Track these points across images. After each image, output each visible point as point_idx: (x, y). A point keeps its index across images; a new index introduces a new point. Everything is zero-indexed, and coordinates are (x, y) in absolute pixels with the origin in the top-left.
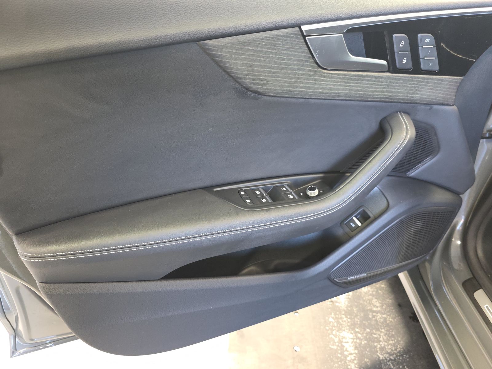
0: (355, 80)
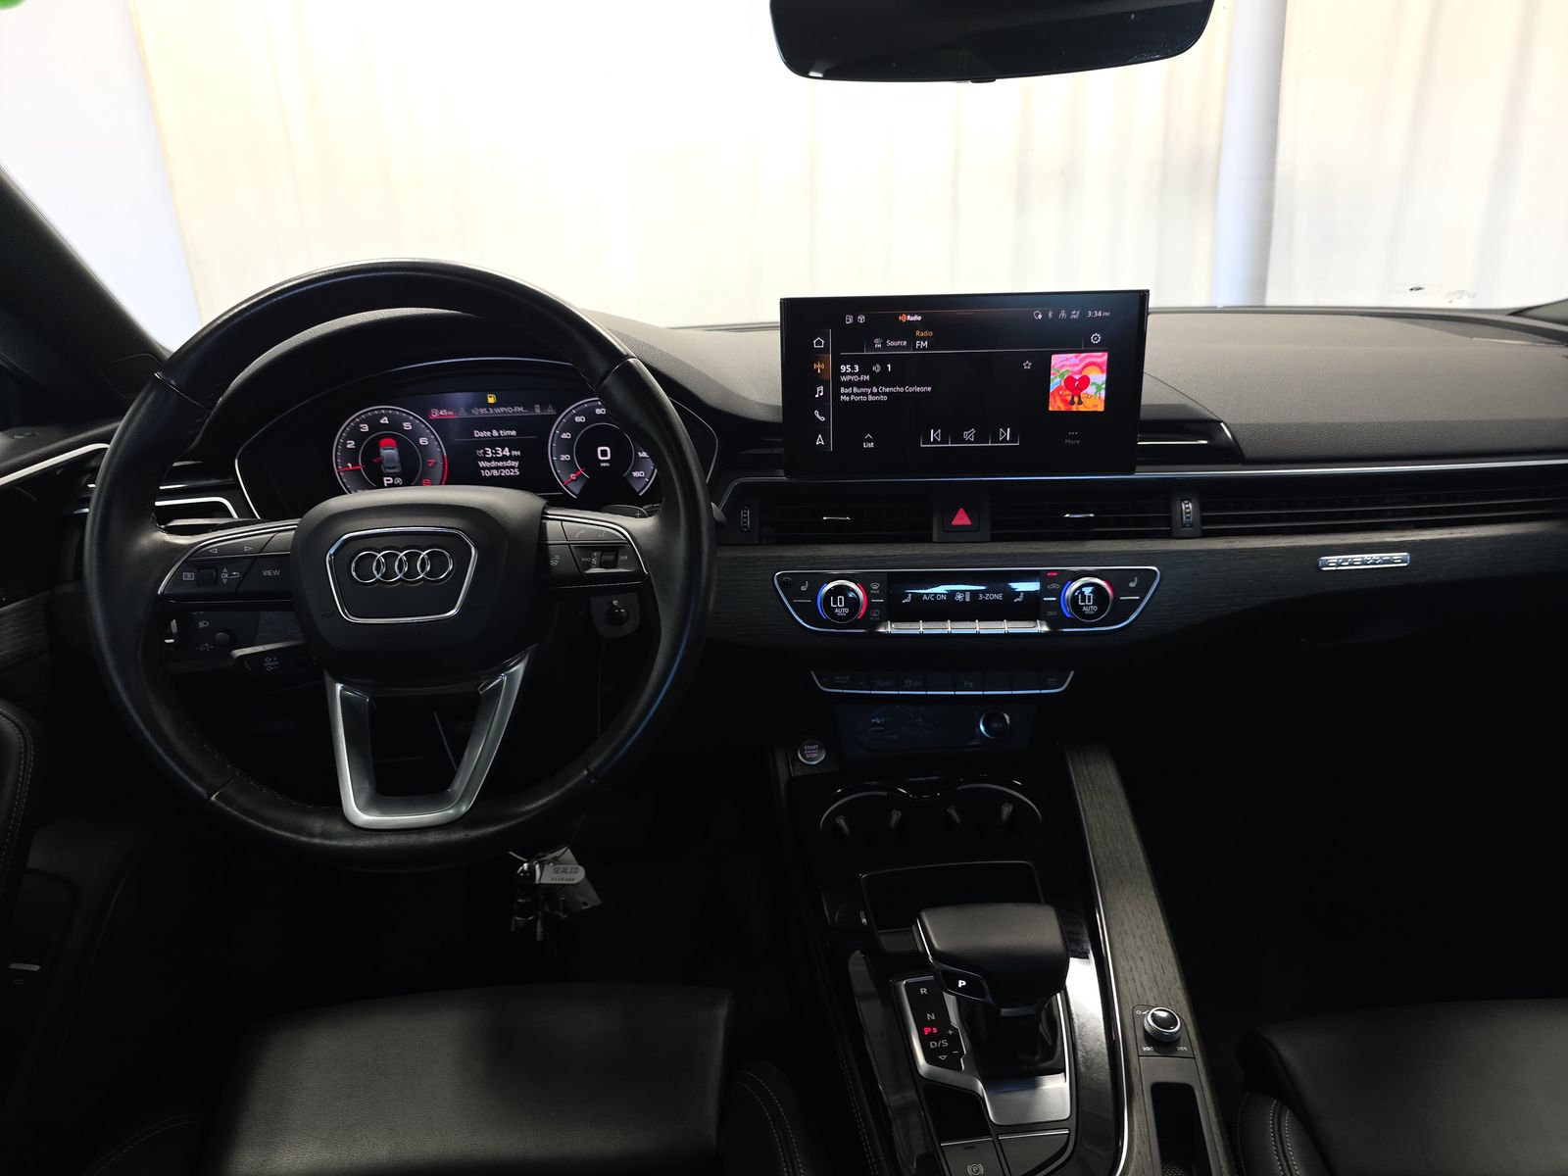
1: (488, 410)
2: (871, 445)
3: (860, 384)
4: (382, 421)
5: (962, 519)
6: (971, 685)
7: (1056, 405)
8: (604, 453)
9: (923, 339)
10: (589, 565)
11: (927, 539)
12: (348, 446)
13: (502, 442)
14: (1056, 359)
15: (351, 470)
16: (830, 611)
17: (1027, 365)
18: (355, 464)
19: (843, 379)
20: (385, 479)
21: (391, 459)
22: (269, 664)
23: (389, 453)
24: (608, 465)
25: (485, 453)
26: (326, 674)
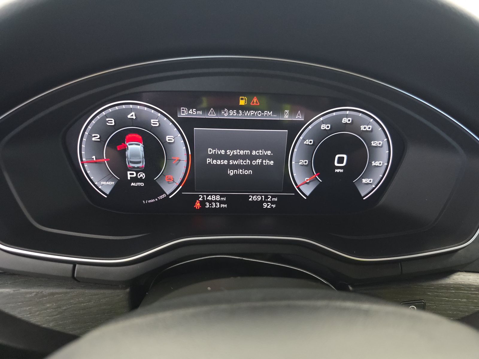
1: (238, 113)
4: (129, 116)
8: (341, 160)
12: (94, 139)
15: (96, 162)
20: (129, 173)
23: (135, 148)
24: (342, 171)
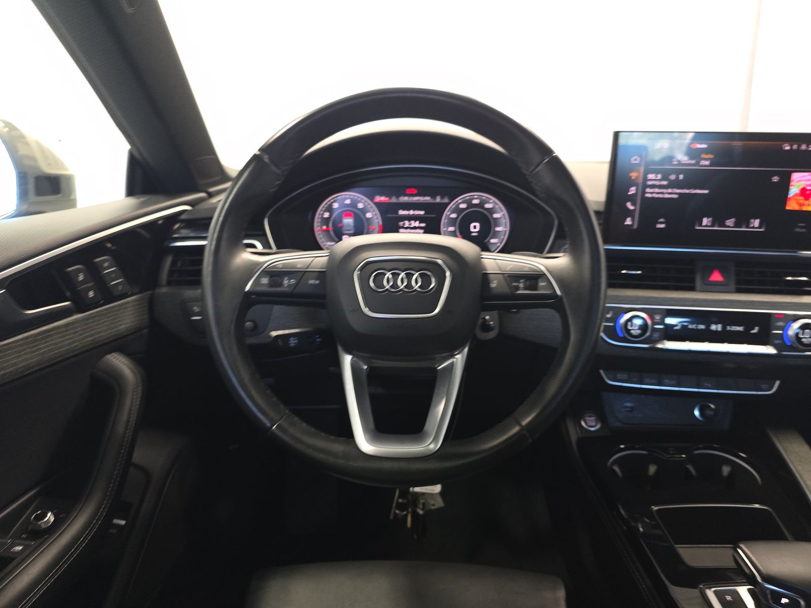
0: (42, 339)
2: (662, 226)
3: (660, 187)
4: (346, 202)
5: (717, 277)
6: (709, 385)
7: (792, 206)
8: (475, 227)
9: (706, 159)
10: (517, 288)
11: (692, 289)
12: (325, 216)
13: (415, 218)
14: (796, 176)
15: (325, 230)
16: (628, 331)
17: (775, 179)
18: (328, 226)
19: (649, 183)
21: (348, 225)
22: (293, 342)
23: (348, 221)
24: (476, 234)
25: (404, 224)
26: (340, 349)
